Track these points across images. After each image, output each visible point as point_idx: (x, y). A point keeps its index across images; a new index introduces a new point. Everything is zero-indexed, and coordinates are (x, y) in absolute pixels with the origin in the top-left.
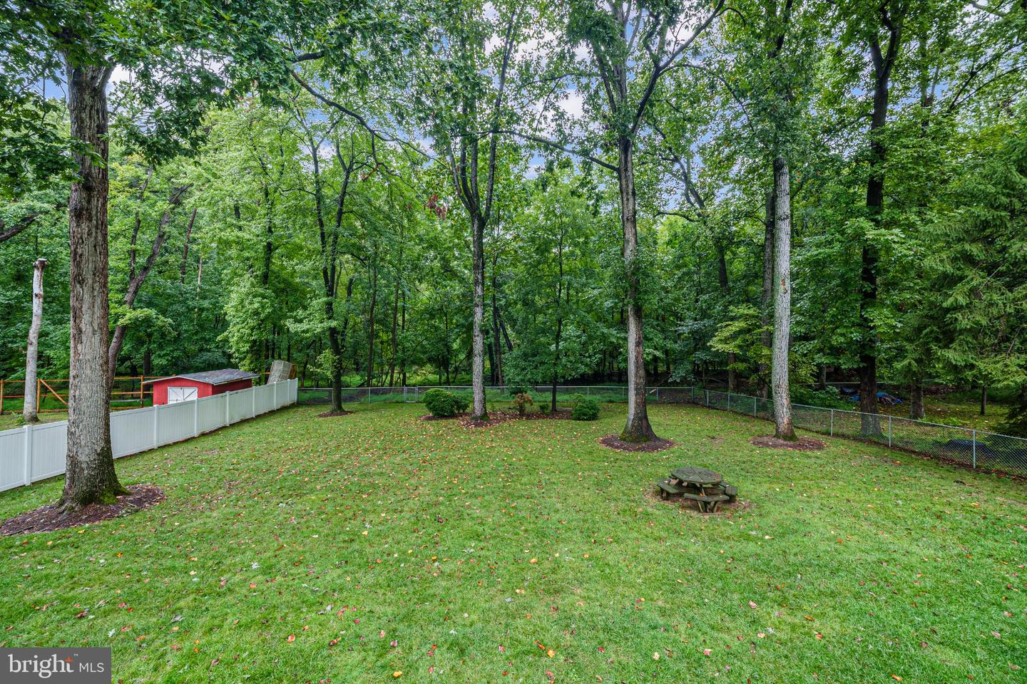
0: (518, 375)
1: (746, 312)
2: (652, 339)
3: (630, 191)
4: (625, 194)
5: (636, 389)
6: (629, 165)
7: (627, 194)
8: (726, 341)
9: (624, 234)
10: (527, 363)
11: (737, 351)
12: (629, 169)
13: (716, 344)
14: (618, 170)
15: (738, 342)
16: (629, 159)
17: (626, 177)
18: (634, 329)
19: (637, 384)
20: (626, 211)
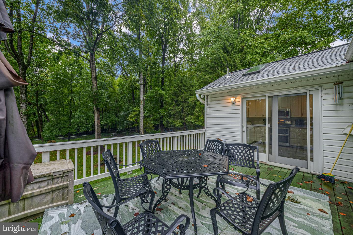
0: (49, 133)
1: (137, 109)
2: (111, 118)
3: (94, 69)
4: (92, 69)
5: (98, 134)
6: (93, 60)
7: (93, 69)
8: (132, 118)
9: (92, 83)
10: (54, 128)
11: (134, 120)
12: (93, 61)
13: (129, 119)
14: (89, 60)
15: (135, 118)
16: (93, 58)
17: (92, 63)
18: (96, 114)
19: (98, 132)
20: (93, 75)
